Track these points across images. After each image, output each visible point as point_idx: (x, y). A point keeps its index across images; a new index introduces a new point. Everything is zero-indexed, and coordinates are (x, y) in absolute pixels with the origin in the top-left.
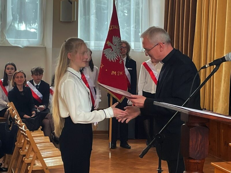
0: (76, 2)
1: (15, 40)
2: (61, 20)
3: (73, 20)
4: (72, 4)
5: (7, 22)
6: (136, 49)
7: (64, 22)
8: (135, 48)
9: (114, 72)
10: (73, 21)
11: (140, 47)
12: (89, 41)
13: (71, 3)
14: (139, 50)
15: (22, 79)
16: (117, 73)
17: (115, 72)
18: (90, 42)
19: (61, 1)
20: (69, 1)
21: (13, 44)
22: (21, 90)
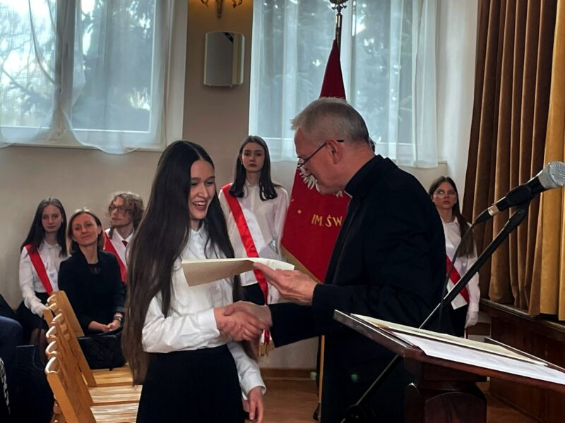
0: (243, 38)
1: (89, 132)
2: (205, 83)
3: (234, 82)
4: (234, 41)
5: (74, 86)
6: (402, 158)
7: (211, 86)
8: (397, 158)
9: (317, 216)
10: (235, 87)
11: (411, 156)
12: (280, 136)
13: (232, 39)
14: (408, 162)
15: (90, 230)
16: (325, 221)
17: (321, 218)
18: (281, 141)
19: (206, 35)
20: (227, 34)
21: (85, 142)
22: (92, 260)
